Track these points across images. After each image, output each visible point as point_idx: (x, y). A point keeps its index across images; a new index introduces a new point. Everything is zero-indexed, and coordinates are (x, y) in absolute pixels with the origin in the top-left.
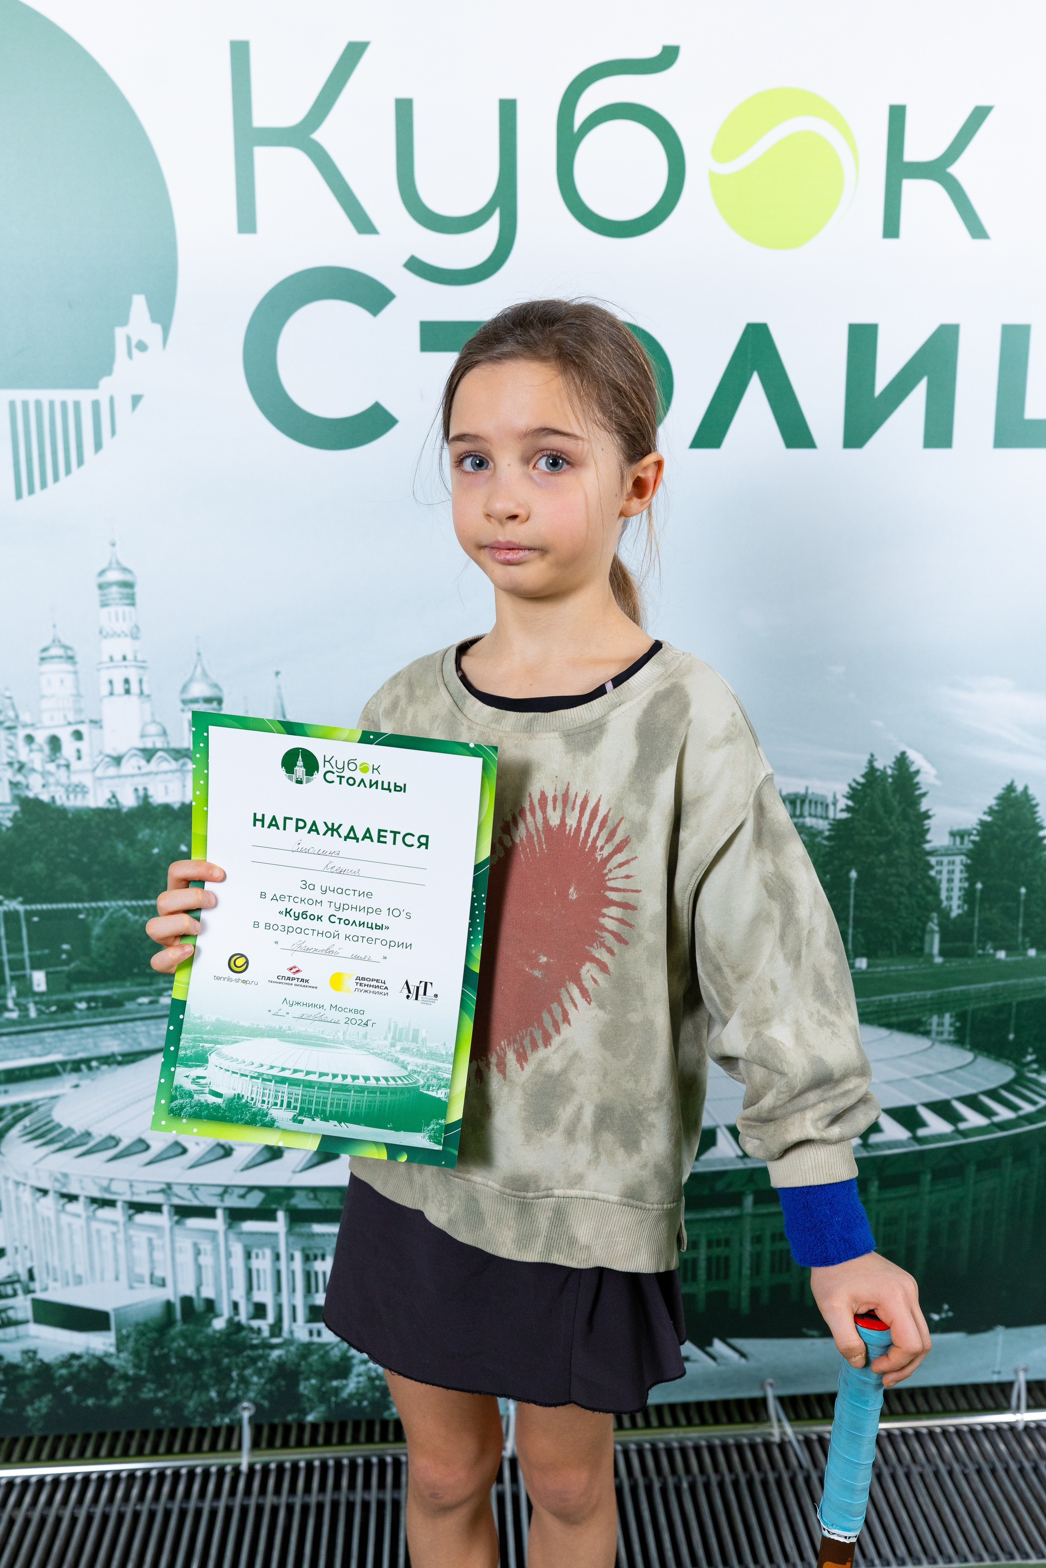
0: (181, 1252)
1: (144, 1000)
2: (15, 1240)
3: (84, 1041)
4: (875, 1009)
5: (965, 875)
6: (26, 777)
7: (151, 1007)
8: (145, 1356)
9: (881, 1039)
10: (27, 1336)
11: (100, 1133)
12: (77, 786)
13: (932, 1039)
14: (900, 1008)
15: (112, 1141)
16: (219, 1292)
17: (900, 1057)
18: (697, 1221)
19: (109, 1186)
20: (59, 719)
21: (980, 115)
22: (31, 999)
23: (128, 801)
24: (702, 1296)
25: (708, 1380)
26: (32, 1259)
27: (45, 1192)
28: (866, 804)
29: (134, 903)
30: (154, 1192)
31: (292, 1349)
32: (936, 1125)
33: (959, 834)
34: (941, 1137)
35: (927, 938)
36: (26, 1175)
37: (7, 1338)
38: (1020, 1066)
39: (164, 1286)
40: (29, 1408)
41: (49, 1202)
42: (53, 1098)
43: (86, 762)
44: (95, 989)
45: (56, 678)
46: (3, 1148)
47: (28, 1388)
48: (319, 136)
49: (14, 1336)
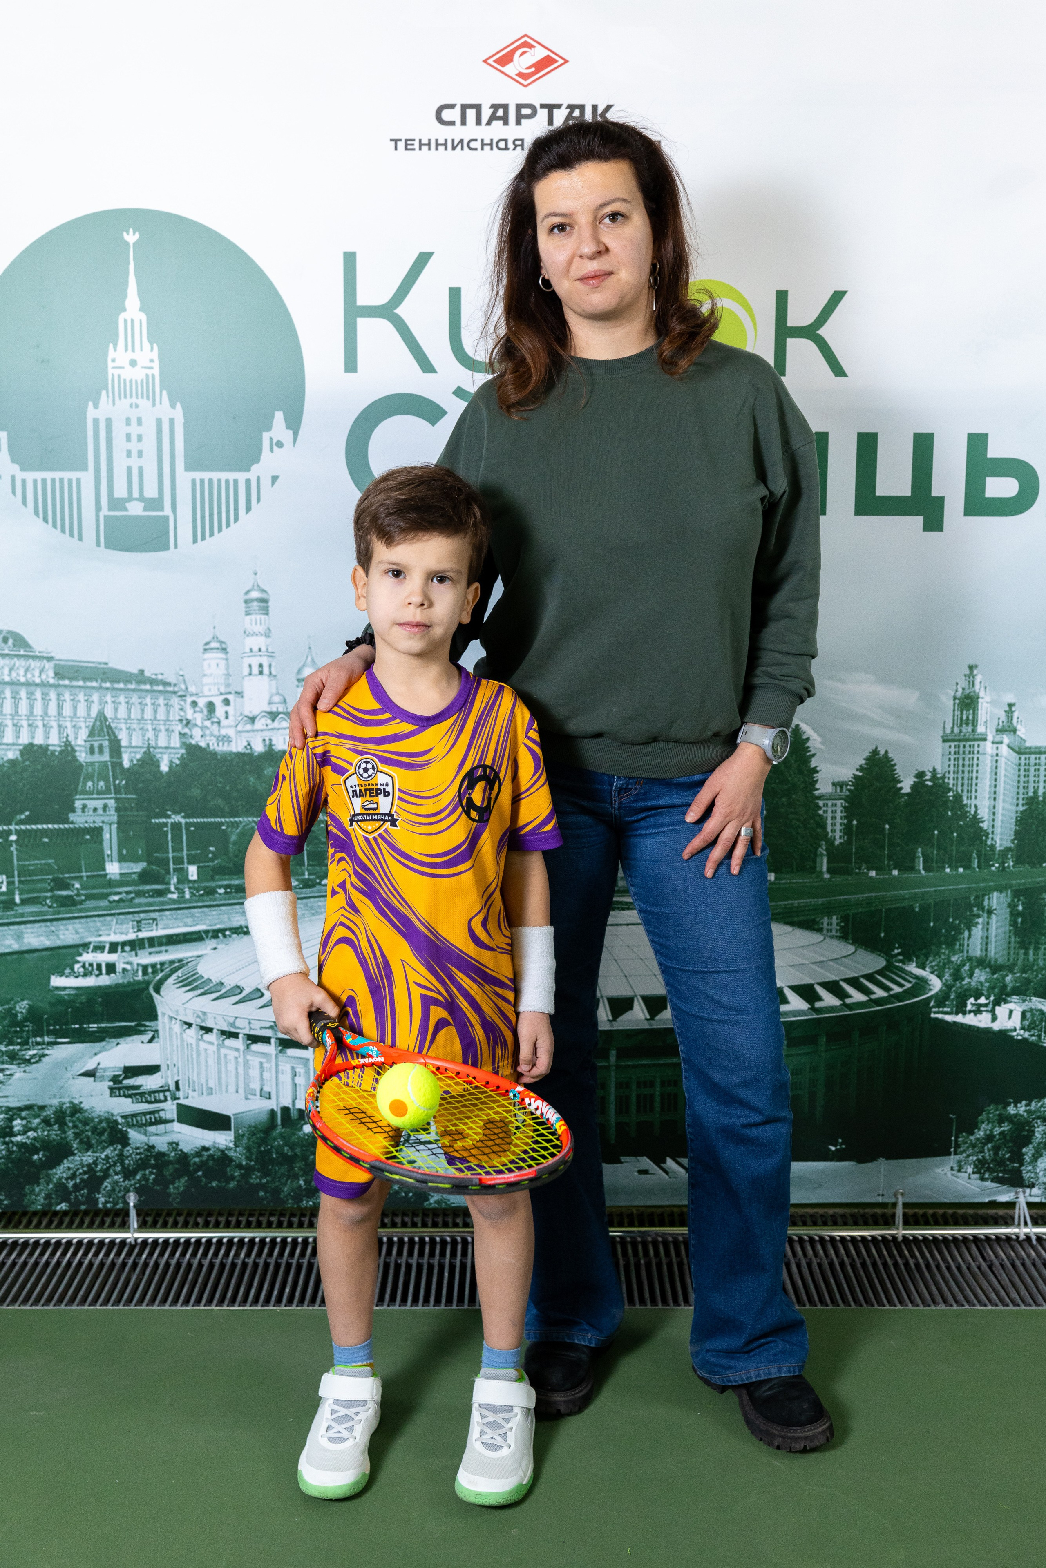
0: (283, 1074)
2: (167, 1059)
3: (221, 916)
5: (844, 814)
6: (190, 730)
8: (255, 1151)
10: (173, 1132)
11: (229, 983)
12: (224, 737)
13: (824, 935)
14: (799, 911)
15: (238, 989)
17: (802, 947)
18: (654, 1065)
19: (234, 1022)
20: (215, 691)
21: (837, 297)
22: (186, 885)
23: (259, 748)
24: (657, 1123)
25: (663, 1190)
26: (178, 1075)
27: (190, 1025)
30: (265, 1028)
32: (829, 1000)
33: (839, 785)
34: (832, 1009)
35: (818, 859)
36: (177, 1011)
37: (159, 1132)
38: (889, 957)
39: (270, 1098)
40: (171, 1186)
41: (192, 1032)
42: (198, 957)
43: (231, 721)
44: (231, 880)
45: (214, 664)
46: (162, 993)
47: (171, 1171)
48: (399, 311)
49: (164, 1131)
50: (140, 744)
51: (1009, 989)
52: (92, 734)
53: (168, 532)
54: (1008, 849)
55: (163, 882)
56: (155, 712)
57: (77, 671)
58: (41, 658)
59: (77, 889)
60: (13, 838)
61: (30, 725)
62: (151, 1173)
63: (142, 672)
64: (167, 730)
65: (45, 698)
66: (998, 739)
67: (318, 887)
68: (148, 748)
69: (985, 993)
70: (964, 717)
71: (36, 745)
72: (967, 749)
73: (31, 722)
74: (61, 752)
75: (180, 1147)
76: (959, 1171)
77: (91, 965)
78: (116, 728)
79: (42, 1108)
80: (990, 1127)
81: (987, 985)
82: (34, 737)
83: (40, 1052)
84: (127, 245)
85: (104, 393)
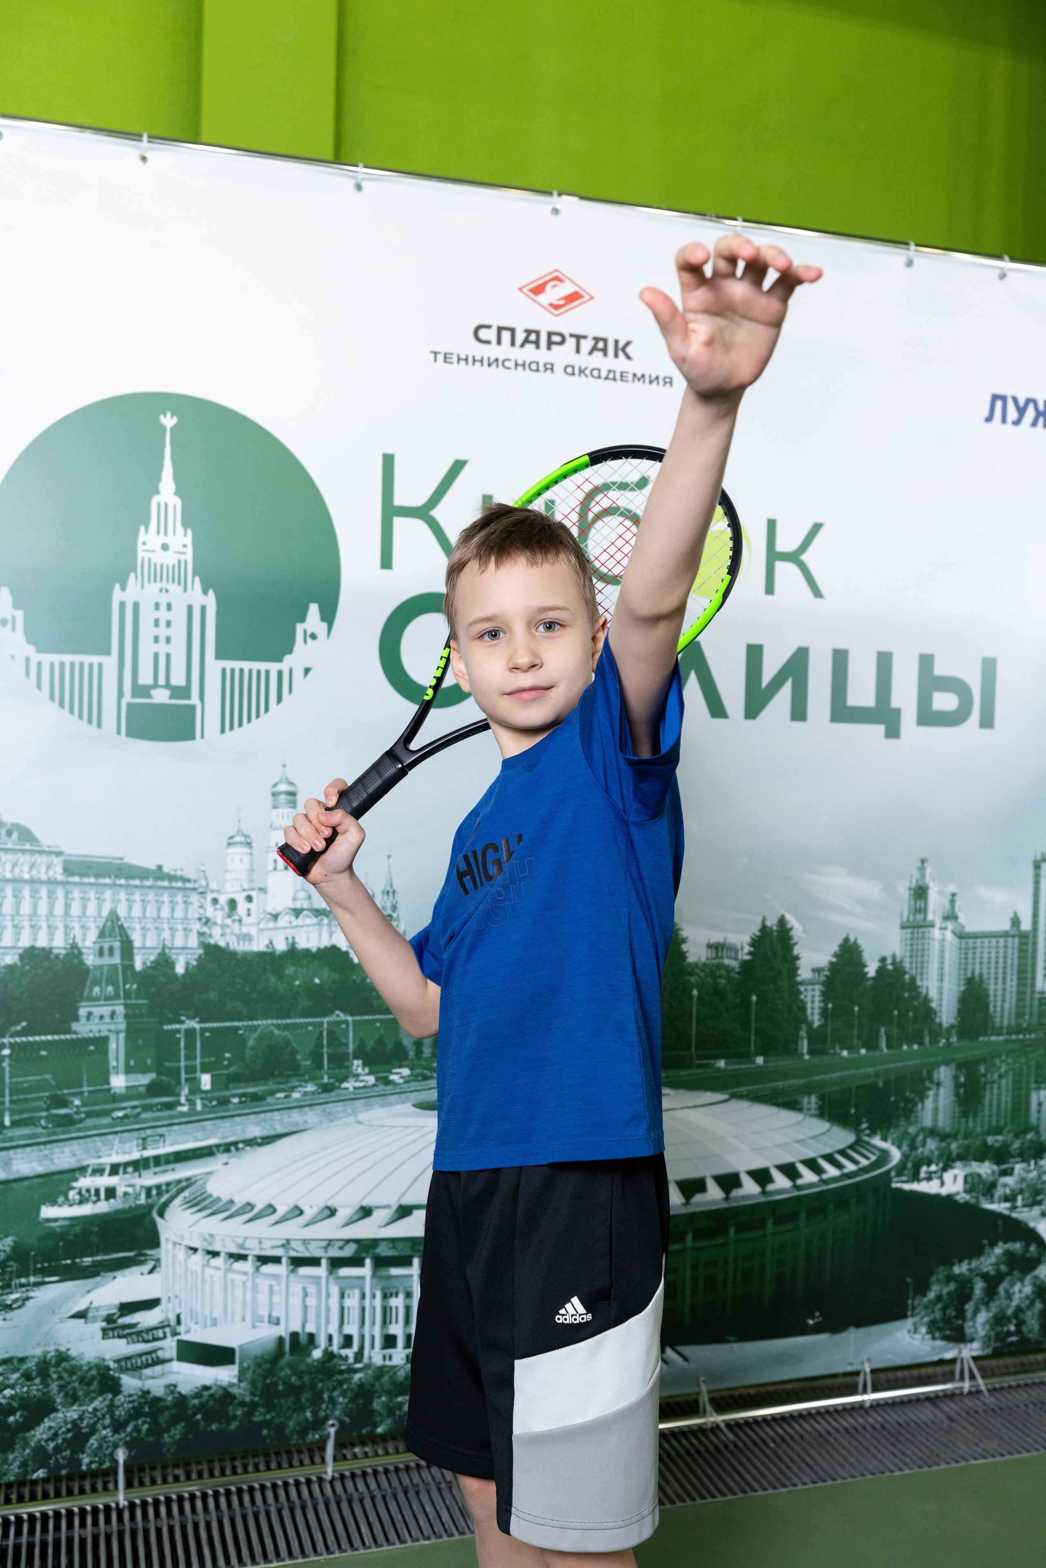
0: (293, 1295)
1: (281, 1095)
2: (169, 1291)
3: (235, 1128)
5: (821, 998)
6: (210, 928)
7: (286, 1100)
8: (259, 1384)
10: (171, 1372)
11: (240, 1201)
12: (246, 935)
13: (804, 1114)
14: (784, 1092)
15: (250, 1206)
16: (318, 1327)
17: (786, 1127)
19: (244, 1243)
20: (237, 887)
21: (816, 528)
22: (198, 1096)
23: (281, 946)
26: (180, 1307)
27: (195, 1250)
28: (761, 950)
29: (279, 1022)
30: (277, 1247)
31: (370, 1372)
32: (808, 1176)
33: (817, 971)
34: (811, 1185)
35: (800, 1042)
36: (182, 1236)
37: (155, 1375)
38: (858, 1132)
39: (278, 1323)
40: (166, 1435)
41: (198, 1258)
42: (209, 1173)
43: (253, 918)
44: (246, 1087)
45: (238, 858)
46: (167, 1215)
47: (167, 1418)
48: (435, 513)
49: (161, 1373)
50: (155, 944)
51: (954, 1155)
52: (102, 935)
53: (195, 722)
54: (952, 1026)
55: (173, 1093)
56: (173, 910)
57: (89, 867)
58: (49, 853)
59: (77, 1107)
60: (6, 1052)
61: (32, 927)
62: (144, 1423)
63: (160, 867)
64: (185, 929)
65: (51, 896)
66: (944, 925)
67: (337, 1091)
68: (163, 949)
69: (935, 1160)
70: (918, 906)
71: (38, 949)
72: (920, 935)
73: (33, 923)
74: (66, 955)
76: (915, 1332)
77: (88, 1191)
78: (129, 928)
79: (22, 1360)
80: (939, 1288)
81: (936, 1153)
82: (35, 940)
83: (24, 1295)
84: (164, 428)
85: (132, 575)
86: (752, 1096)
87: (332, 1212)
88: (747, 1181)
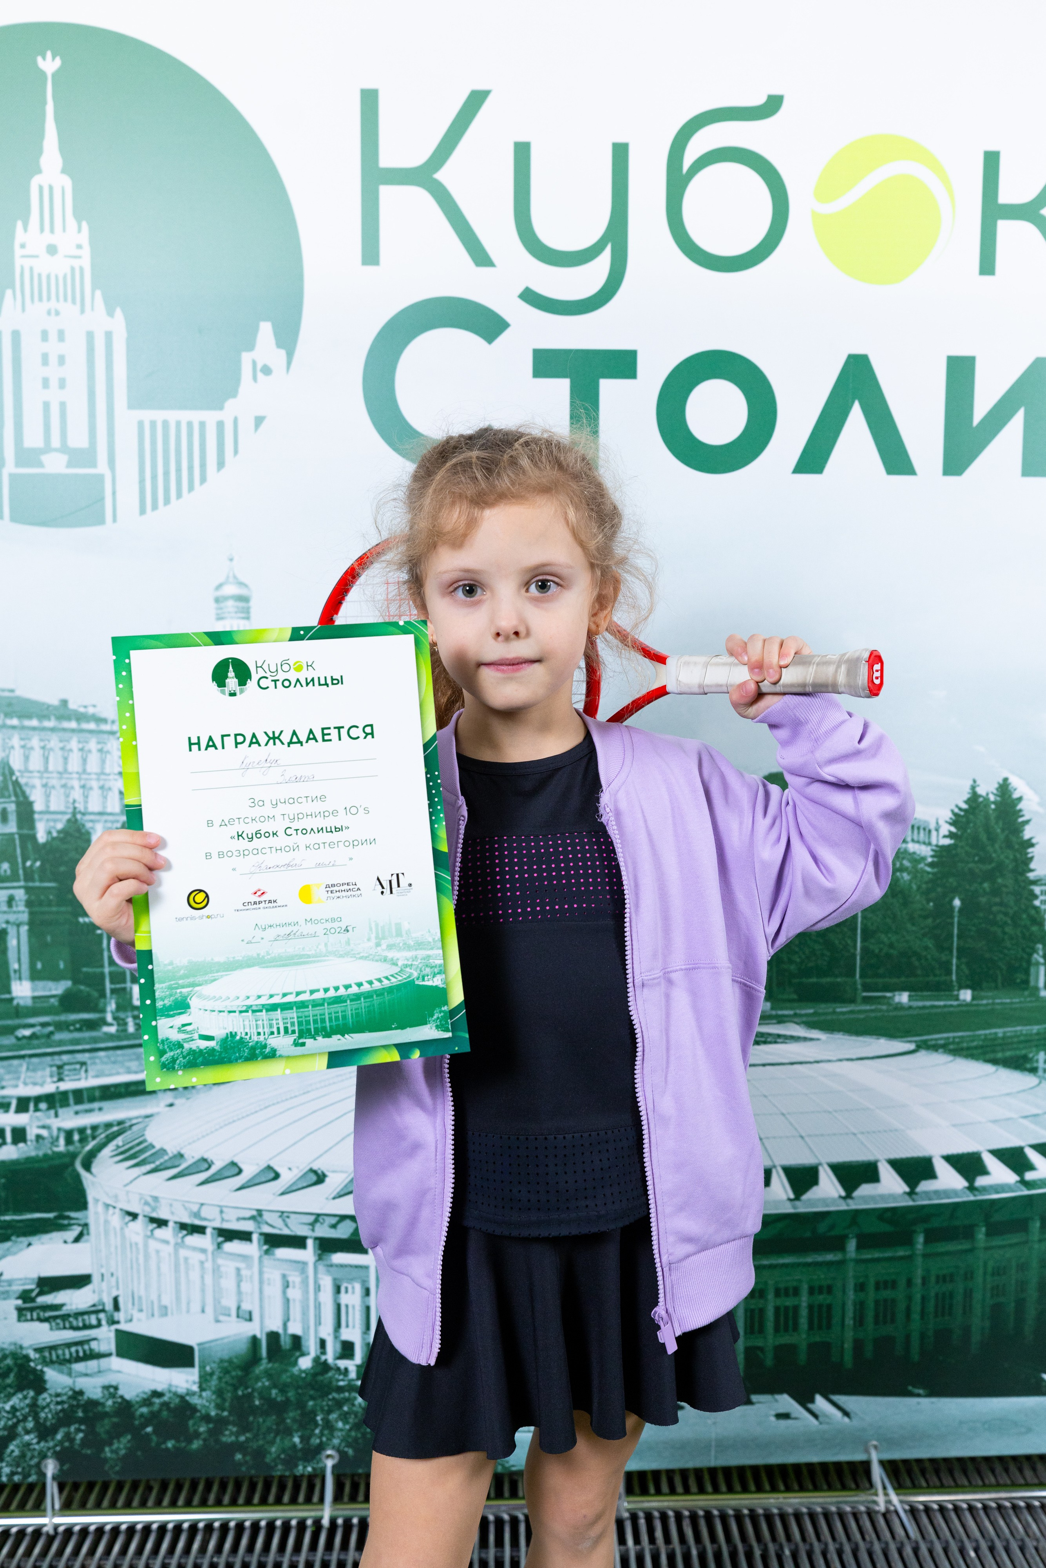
0: (269, 1284)
2: (102, 1266)
4: (981, 1043)
8: (228, 1396)
9: (987, 1075)
10: (110, 1370)
11: (192, 1155)
13: (1039, 1077)
14: (1006, 1043)
15: (205, 1163)
16: (306, 1329)
17: (1008, 1094)
18: (799, 1265)
19: (199, 1211)
22: (129, 1014)
24: (803, 1347)
25: (810, 1440)
26: (118, 1289)
27: (134, 1216)
28: (969, 831)
30: (244, 1219)
32: (1044, 1169)
35: (1033, 970)
36: (116, 1197)
37: (89, 1372)
39: (250, 1320)
40: (107, 1449)
41: (139, 1226)
42: (147, 1117)
46: (94, 1168)
47: (107, 1428)
48: (441, 176)
49: (96, 1370)
50: (62, 808)
53: (102, 499)
55: (96, 1009)
56: (84, 761)
62: (78, 1430)
63: (64, 702)
64: (102, 788)
68: (75, 812)
75: (121, 1392)
78: (26, 784)
84: (43, 74)
85: (9, 293)
86: (951, 1047)
87: (320, 1178)
88: (942, 1169)
